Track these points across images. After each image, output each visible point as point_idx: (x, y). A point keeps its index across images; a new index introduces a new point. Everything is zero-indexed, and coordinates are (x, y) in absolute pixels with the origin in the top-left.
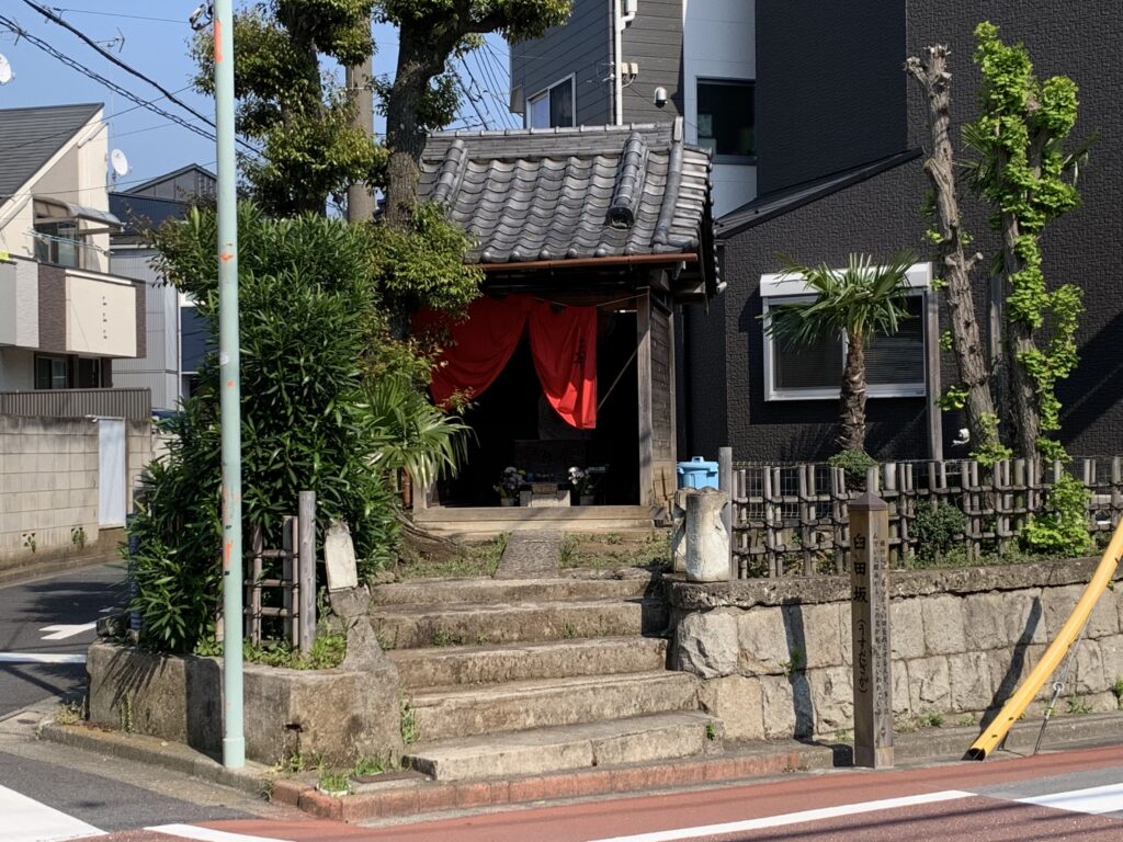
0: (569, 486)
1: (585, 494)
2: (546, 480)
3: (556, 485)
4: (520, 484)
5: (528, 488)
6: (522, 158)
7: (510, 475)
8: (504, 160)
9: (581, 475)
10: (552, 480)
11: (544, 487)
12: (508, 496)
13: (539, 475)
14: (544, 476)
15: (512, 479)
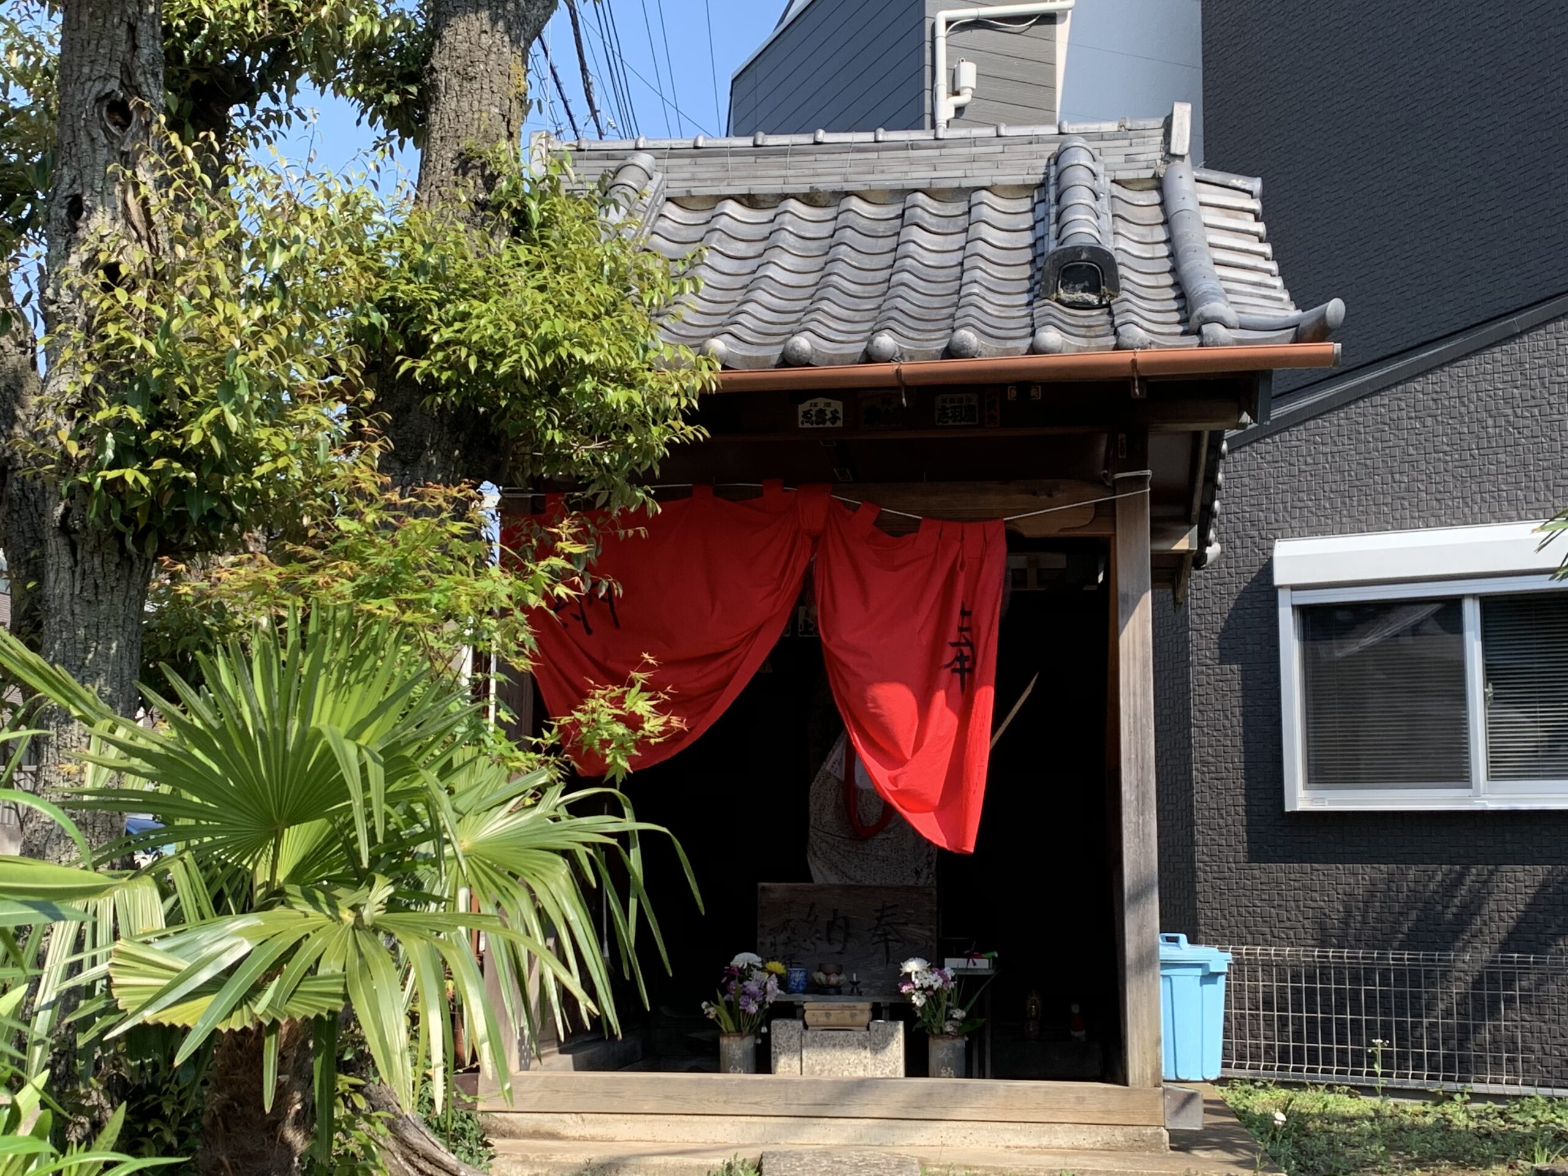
0: (901, 1010)
1: (943, 1034)
2: (838, 990)
3: (866, 1006)
4: (770, 999)
5: (789, 1011)
6: (794, 196)
7: (744, 974)
8: (750, 201)
9: (934, 980)
10: (855, 990)
11: (835, 1009)
12: (739, 1031)
13: (821, 977)
14: (834, 979)
15: (752, 986)
